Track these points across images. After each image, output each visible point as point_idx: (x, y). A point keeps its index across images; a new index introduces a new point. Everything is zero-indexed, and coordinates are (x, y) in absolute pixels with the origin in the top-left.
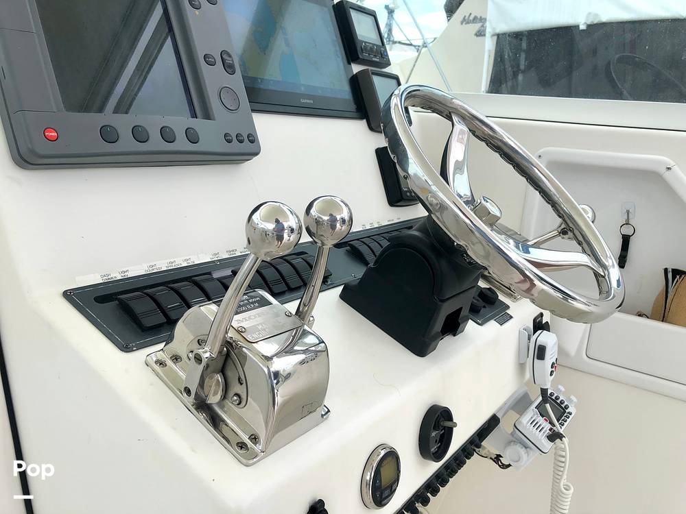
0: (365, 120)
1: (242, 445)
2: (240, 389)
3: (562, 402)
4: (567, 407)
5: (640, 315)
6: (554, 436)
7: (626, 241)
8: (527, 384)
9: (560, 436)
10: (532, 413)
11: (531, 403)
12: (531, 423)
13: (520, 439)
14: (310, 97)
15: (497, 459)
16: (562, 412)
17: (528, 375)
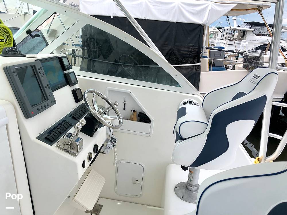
0: (69, 85)
1: (74, 155)
2: (73, 148)
3: (115, 139)
4: (116, 140)
5: (128, 120)
6: (114, 146)
7: (125, 104)
8: (108, 136)
9: (115, 145)
10: (109, 142)
11: (109, 140)
12: (109, 144)
13: (107, 147)
14: (59, 84)
15: (103, 153)
16: (115, 141)
17: (108, 135)
